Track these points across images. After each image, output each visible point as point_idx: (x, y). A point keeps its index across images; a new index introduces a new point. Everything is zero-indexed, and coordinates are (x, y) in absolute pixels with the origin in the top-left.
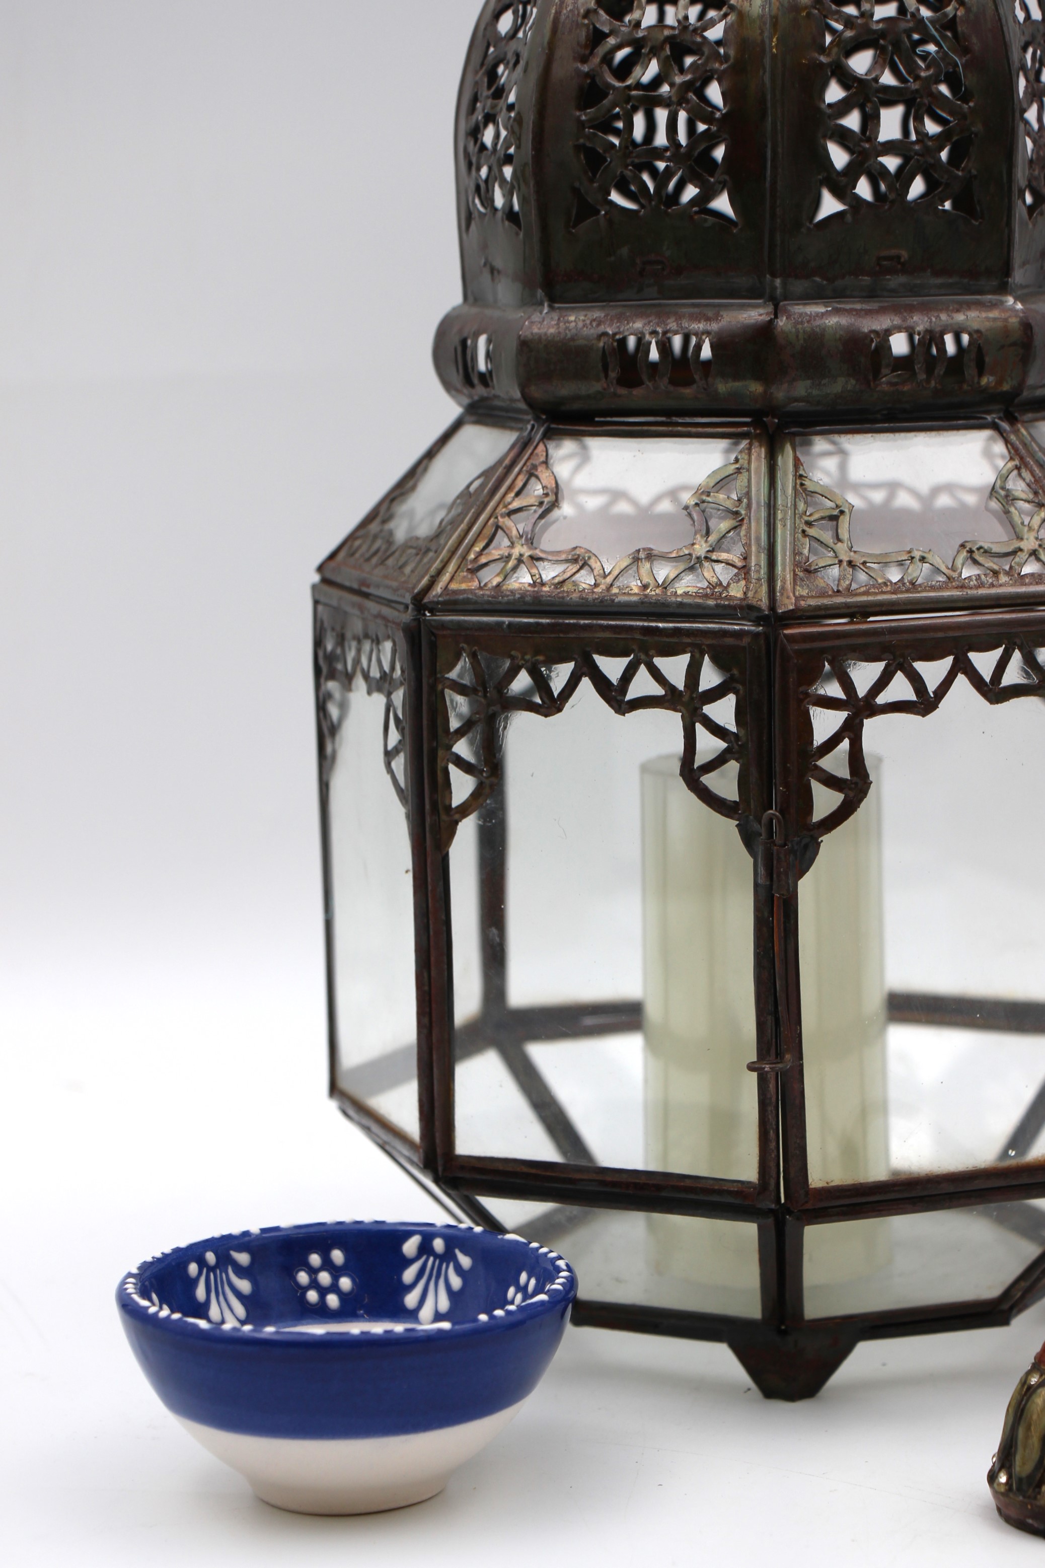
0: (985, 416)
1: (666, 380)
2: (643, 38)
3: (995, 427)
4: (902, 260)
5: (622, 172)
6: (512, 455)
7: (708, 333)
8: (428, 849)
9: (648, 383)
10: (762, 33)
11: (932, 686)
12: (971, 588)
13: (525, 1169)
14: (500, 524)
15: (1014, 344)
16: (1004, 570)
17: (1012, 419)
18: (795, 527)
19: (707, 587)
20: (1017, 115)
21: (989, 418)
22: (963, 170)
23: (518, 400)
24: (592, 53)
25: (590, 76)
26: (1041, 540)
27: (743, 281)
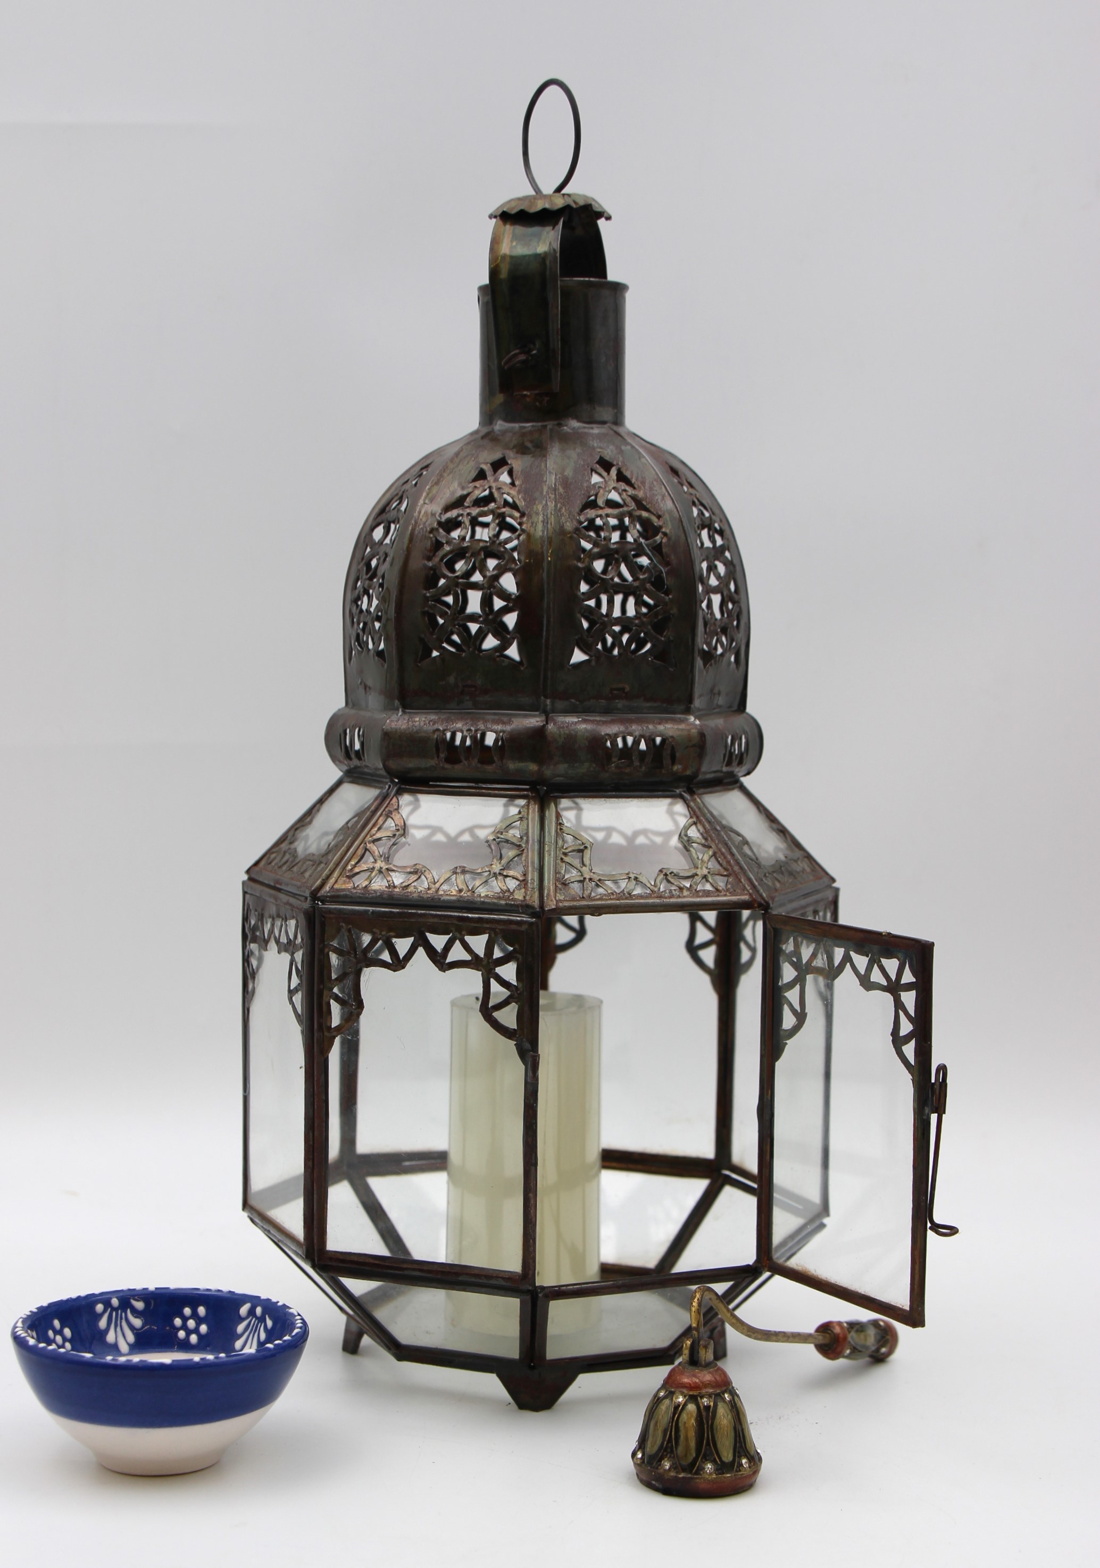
0: (674, 790)
1: (476, 760)
2: (467, 547)
3: (682, 797)
4: (626, 691)
5: (451, 629)
6: (376, 804)
7: (503, 732)
8: (315, 1054)
9: (464, 761)
10: (542, 547)
12: (666, 898)
13: (371, 1261)
14: (368, 847)
15: (694, 746)
16: (686, 887)
17: (692, 792)
18: (556, 856)
19: (500, 892)
20: (698, 604)
21: (678, 791)
22: (664, 637)
23: (381, 769)
24: (434, 555)
25: (433, 569)
26: (709, 869)
27: (526, 700)
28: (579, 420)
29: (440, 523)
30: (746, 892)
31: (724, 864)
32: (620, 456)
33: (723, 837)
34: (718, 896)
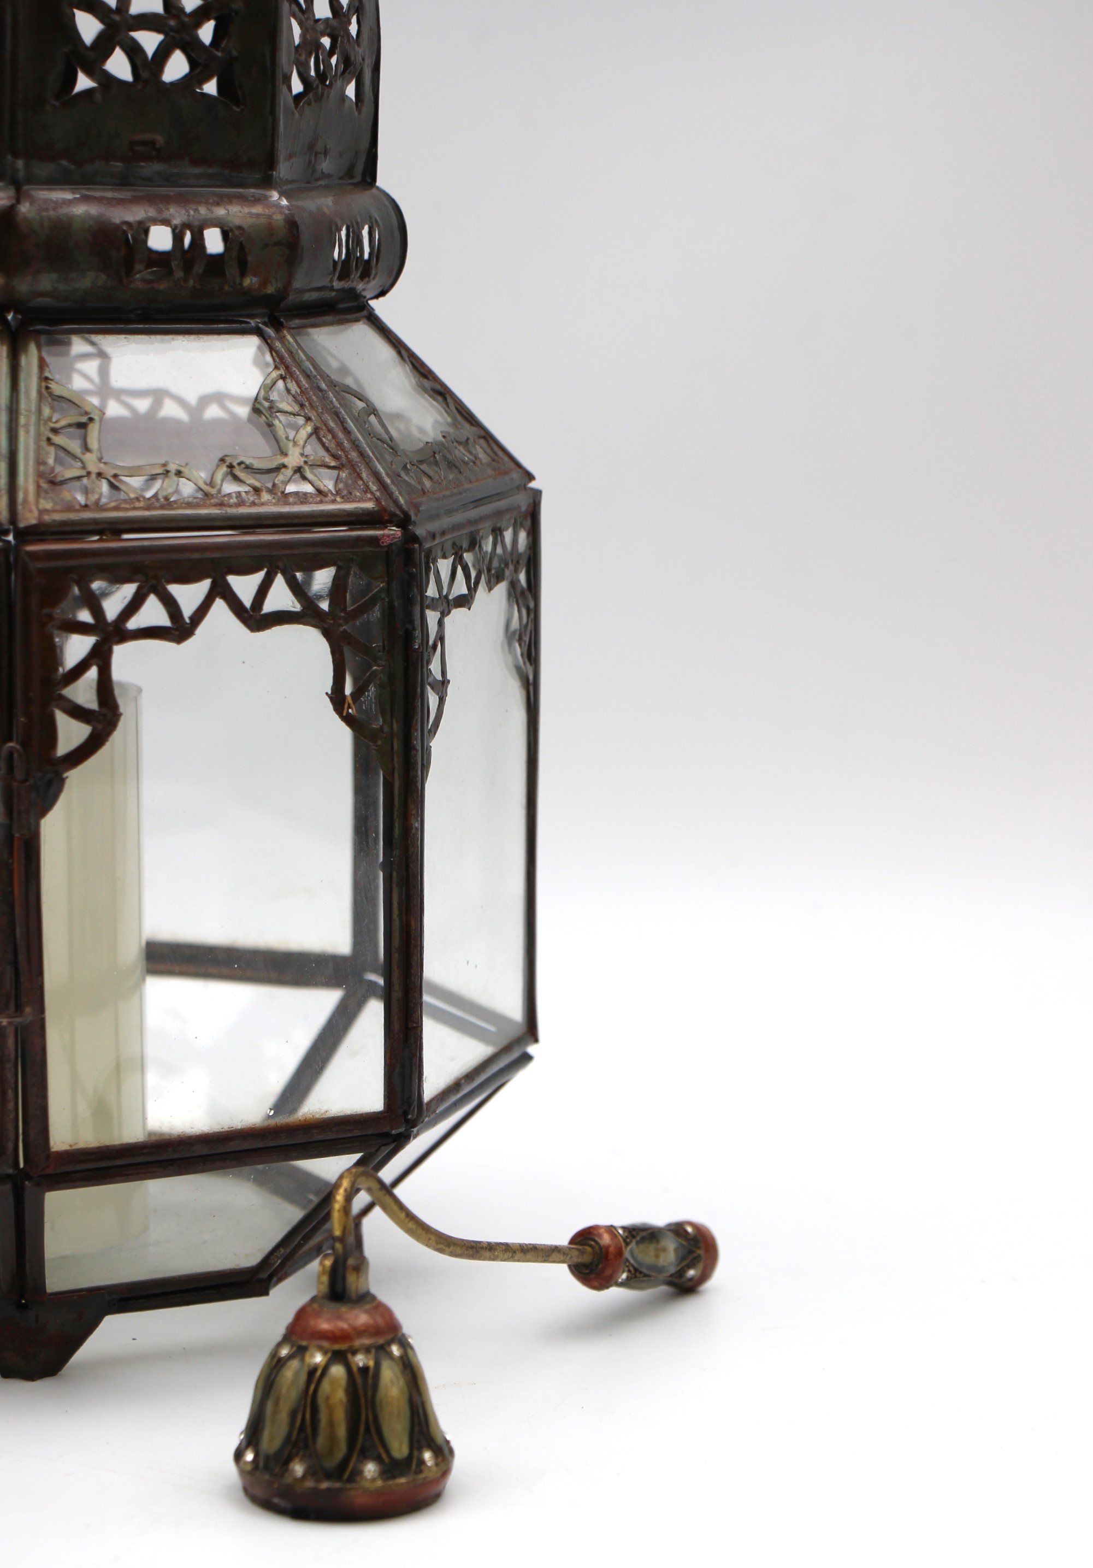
0: (248, 320)
3: (259, 332)
4: (158, 146)
11: (188, 609)
12: (231, 506)
15: (279, 243)
16: (267, 488)
17: (278, 326)
18: (39, 434)
21: (253, 323)
22: (222, 51)
26: (306, 456)
30: (369, 496)
31: (332, 446)
33: (332, 402)
34: (321, 502)
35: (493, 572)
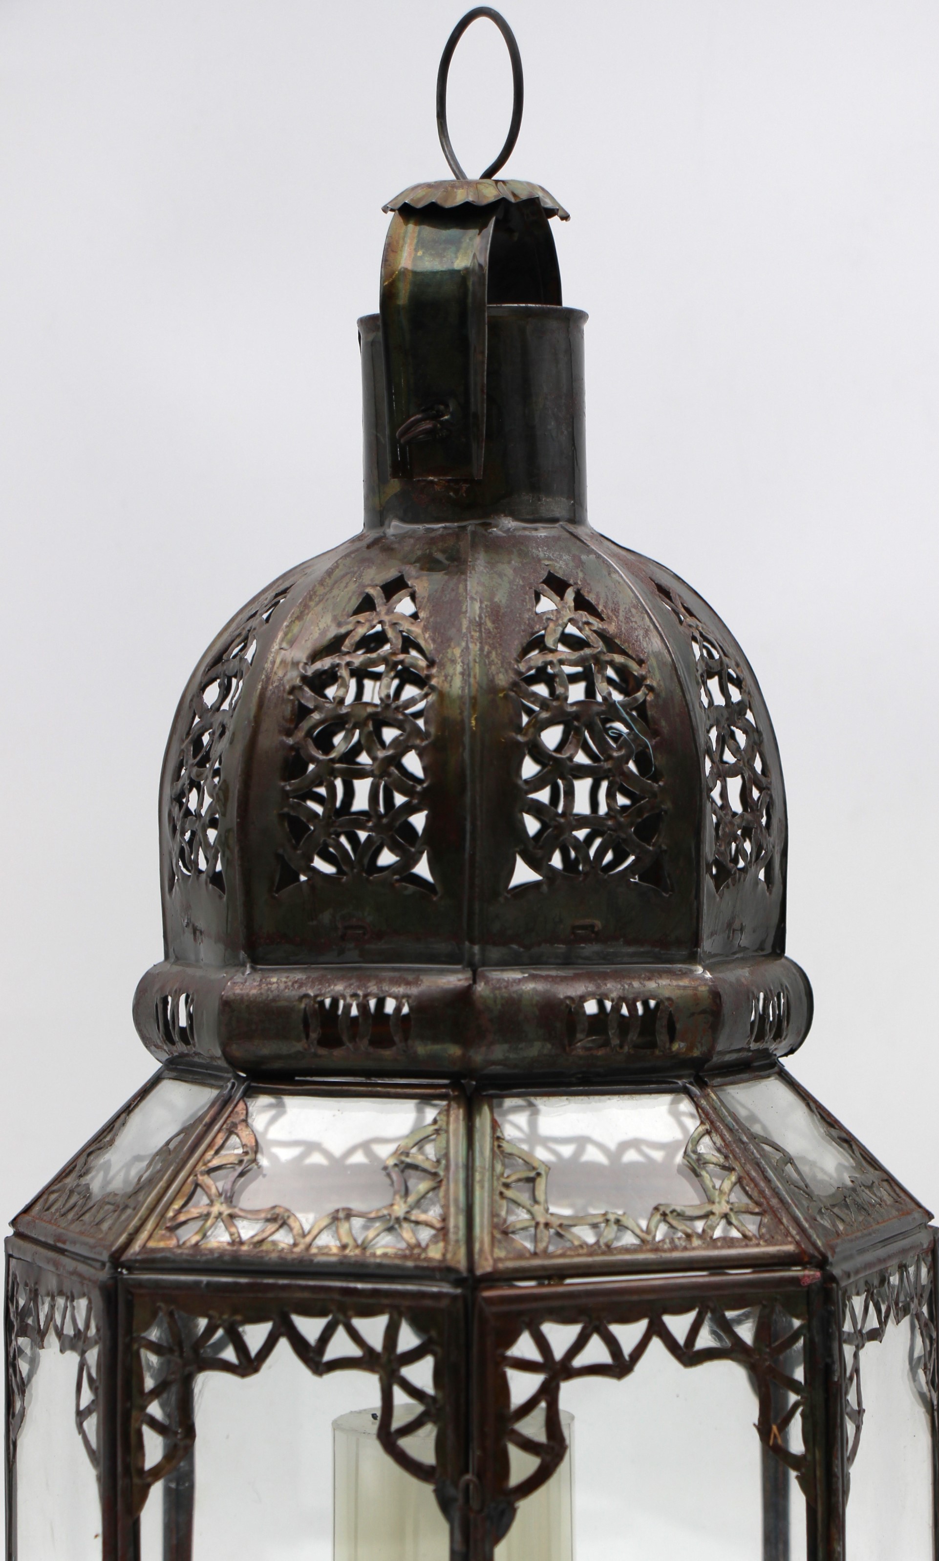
0: (675, 1081)
1: (366, 1041)
2: (347, 714)
3: (686, 1092)
4: (596, 929)
5: (325, 841)
6: (212, 1112)
7: (408, 997)
8: (120, 1514)
9: (348, 1044)
10: (461, 713)
11: (627, 1347)
12: (665, 1251)
14: (200, 1182)
15: (704, 1012)
16: (696, 1233)
17: (702, 1084)
18: (493, 1189)
19: (406, 1248)
20: (705, 794)
21: (680, 1082)
22: (653, 846)
23: (219, 1058)
24: (296, 727)
25: (295, 748)
26: (732, 1204)
27: (442, 947)
28: (516, 518)
29: (304, 679)
30: (790, 1239)
31: (755, 1195)
32: (579, 571)
33: (753, 1153)
34: (747, 1246)
35: (900, 1305)
